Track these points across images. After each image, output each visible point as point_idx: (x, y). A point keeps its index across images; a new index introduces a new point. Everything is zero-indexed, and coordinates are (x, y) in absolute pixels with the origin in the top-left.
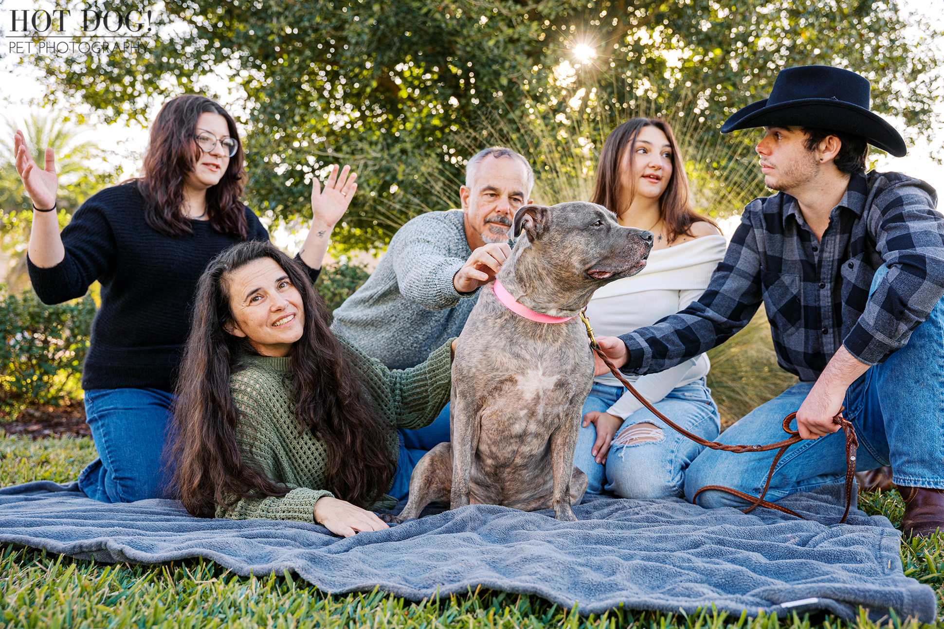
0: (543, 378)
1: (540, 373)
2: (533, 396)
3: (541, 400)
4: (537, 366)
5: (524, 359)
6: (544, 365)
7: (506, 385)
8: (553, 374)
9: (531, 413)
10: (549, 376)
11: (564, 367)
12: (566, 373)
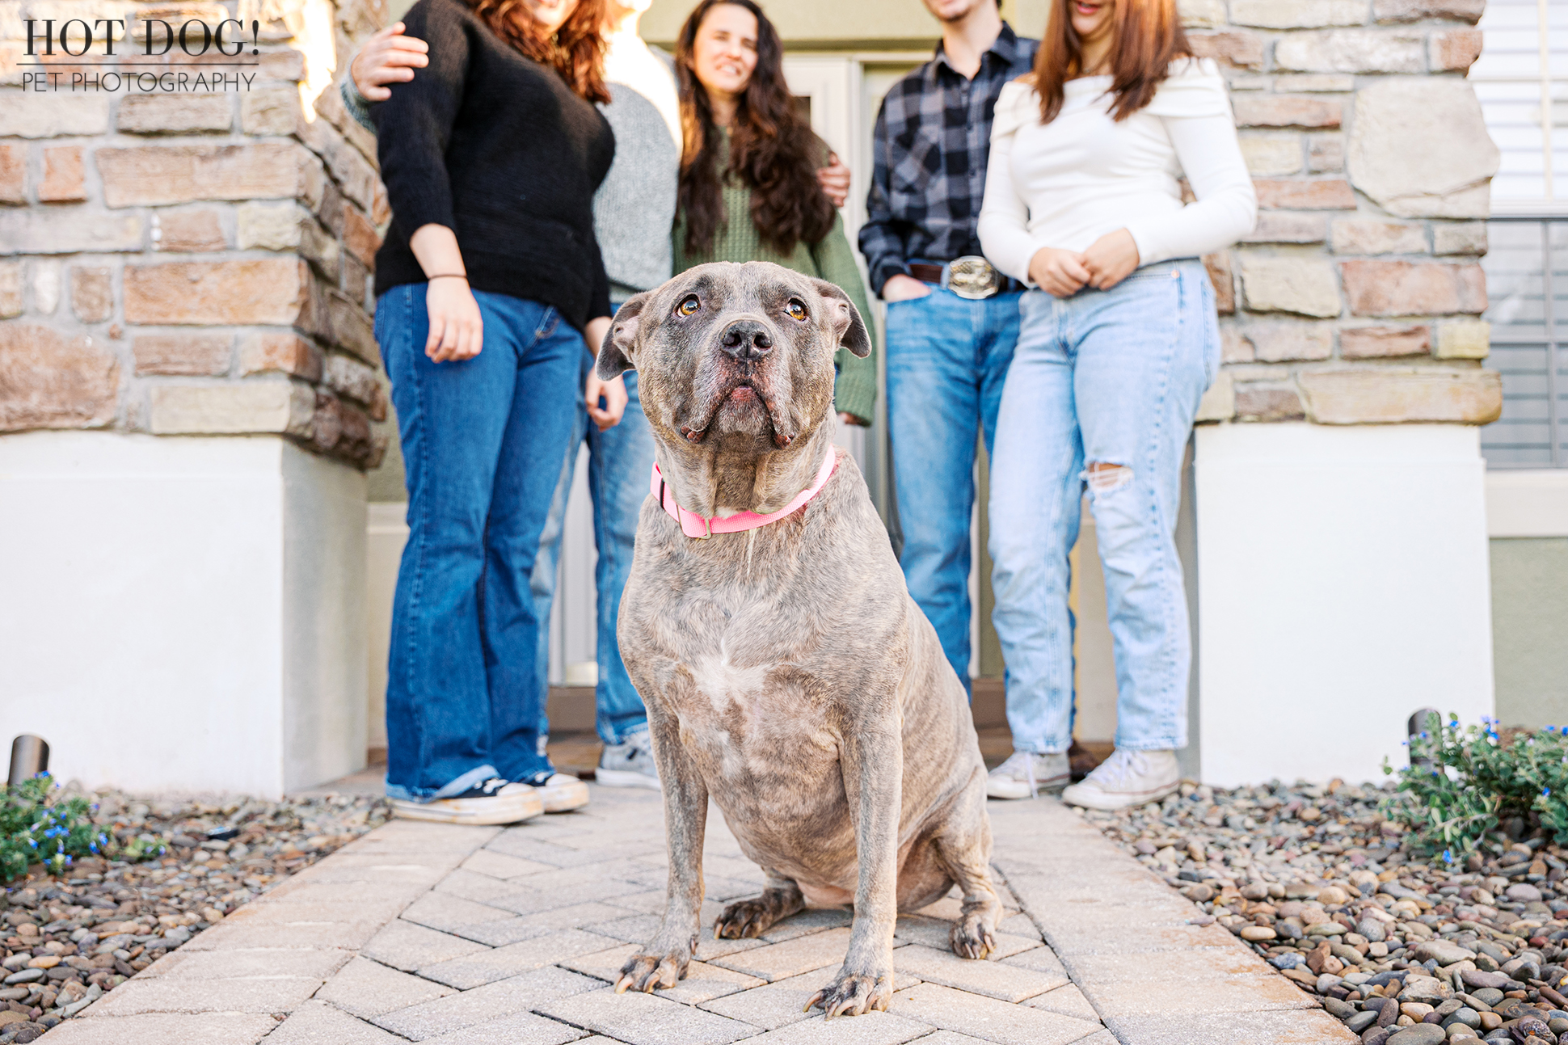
0: (732, 671)
1: (725, 660)
2: (725, 705)
3: (745, 713)
4: (717, 648)
5: (696, 636)
6: (734, 642)
7: (681, 682)
8: (751, 662)
9: (737, 739)
10: (746, 666)
11: (779, 647)
12: (787, 657)
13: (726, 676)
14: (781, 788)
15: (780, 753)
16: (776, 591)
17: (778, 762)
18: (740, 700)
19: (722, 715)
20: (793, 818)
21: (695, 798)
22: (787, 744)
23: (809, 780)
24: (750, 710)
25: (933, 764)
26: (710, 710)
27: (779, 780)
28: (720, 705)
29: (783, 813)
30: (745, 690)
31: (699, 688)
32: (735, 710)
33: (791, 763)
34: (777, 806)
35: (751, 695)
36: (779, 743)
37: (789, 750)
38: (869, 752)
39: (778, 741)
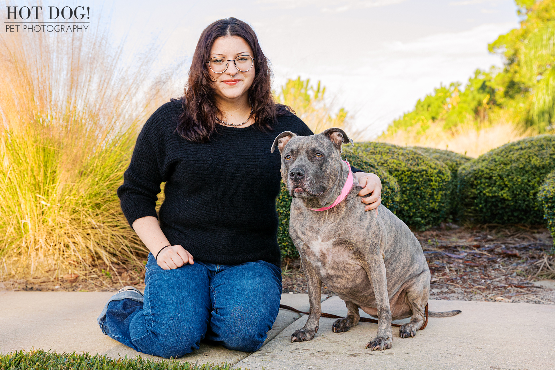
0: (322, 243)
1: (320, 241)
3: (326, 256)
6: (323, 235)
7: (305, 248)
8: (329, 239)
9: (324, 264)
10: (327, 241)
11: (337, 233)
12: (339, 236)
13: (320, 244)
14: (340, 279)
15: (338, 267)
16: (337, 219)
17: (337, 271)
18: (325, 251)
19: (319, 257)
20: (346, 288)
21: (316, 282)
22: (340, 264)
23: (349, 277)
24: (328, 254)
25: (401, 268)
26: (315, 256)
27: (339, 277)
28: (318, 254)
29: (342, 287)
30: (326, 248)
31: (311, 249)
32: (323, 255)
33: (342, 270)
34: (339, 285)
35: (328, 250)
36: (338, 264)
37: (341, 266)
38: (371, 266)
39: (337, 263)
